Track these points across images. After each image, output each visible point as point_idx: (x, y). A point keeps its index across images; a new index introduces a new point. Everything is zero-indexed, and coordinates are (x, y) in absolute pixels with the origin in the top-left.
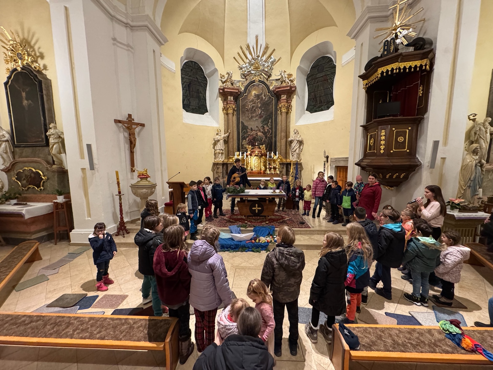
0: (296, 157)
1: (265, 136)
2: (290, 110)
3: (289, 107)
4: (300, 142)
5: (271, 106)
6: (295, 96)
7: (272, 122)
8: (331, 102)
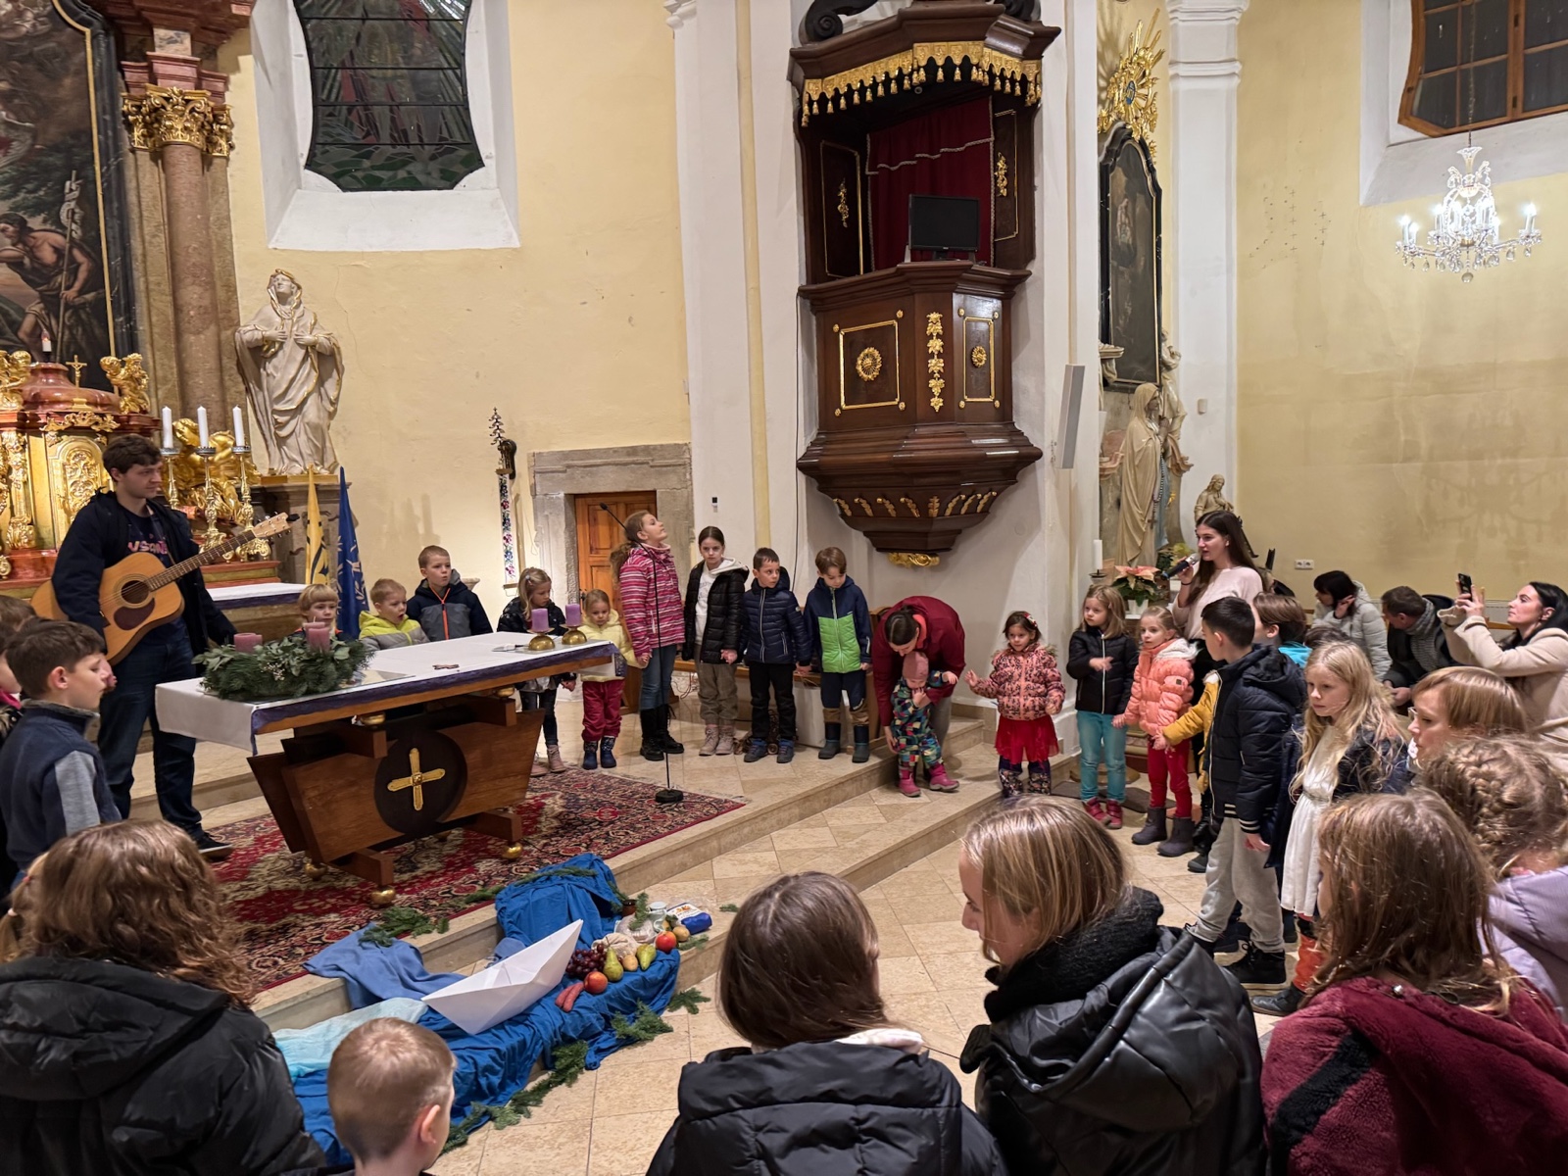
0: (306, 451)
1: (43, 298)
2: (223, 142)
3: (216, 119)
4: (320, 355)
5: (68, 81)
6: (246, 61)
7: (87, 199)
8: (463, 152)
